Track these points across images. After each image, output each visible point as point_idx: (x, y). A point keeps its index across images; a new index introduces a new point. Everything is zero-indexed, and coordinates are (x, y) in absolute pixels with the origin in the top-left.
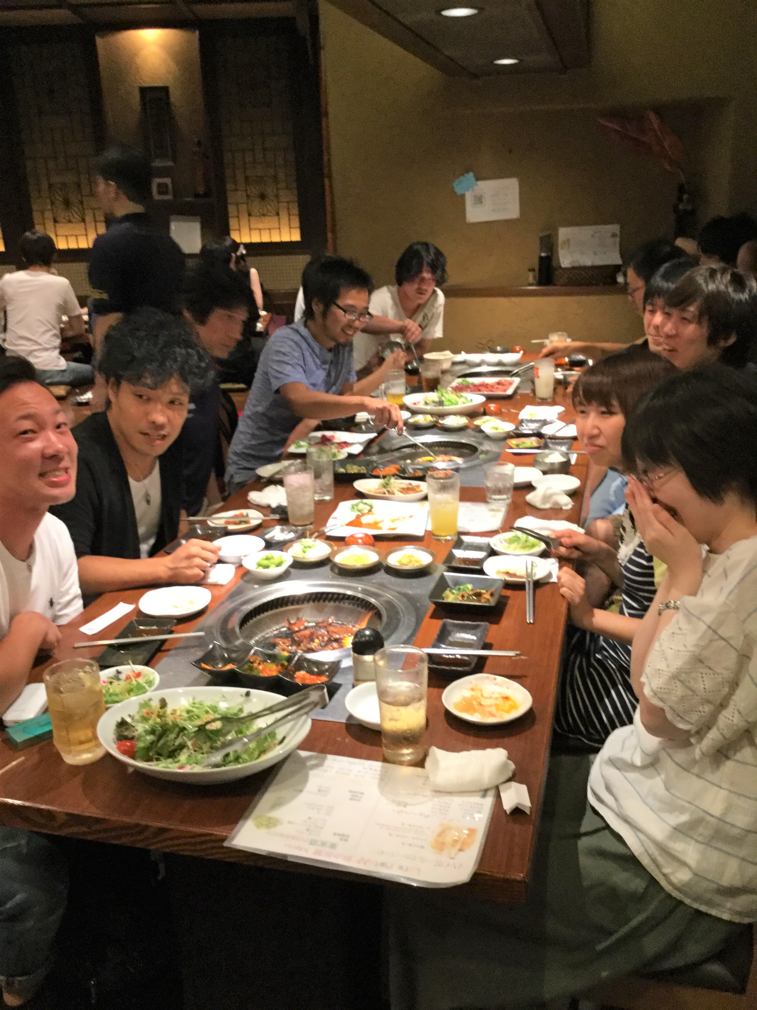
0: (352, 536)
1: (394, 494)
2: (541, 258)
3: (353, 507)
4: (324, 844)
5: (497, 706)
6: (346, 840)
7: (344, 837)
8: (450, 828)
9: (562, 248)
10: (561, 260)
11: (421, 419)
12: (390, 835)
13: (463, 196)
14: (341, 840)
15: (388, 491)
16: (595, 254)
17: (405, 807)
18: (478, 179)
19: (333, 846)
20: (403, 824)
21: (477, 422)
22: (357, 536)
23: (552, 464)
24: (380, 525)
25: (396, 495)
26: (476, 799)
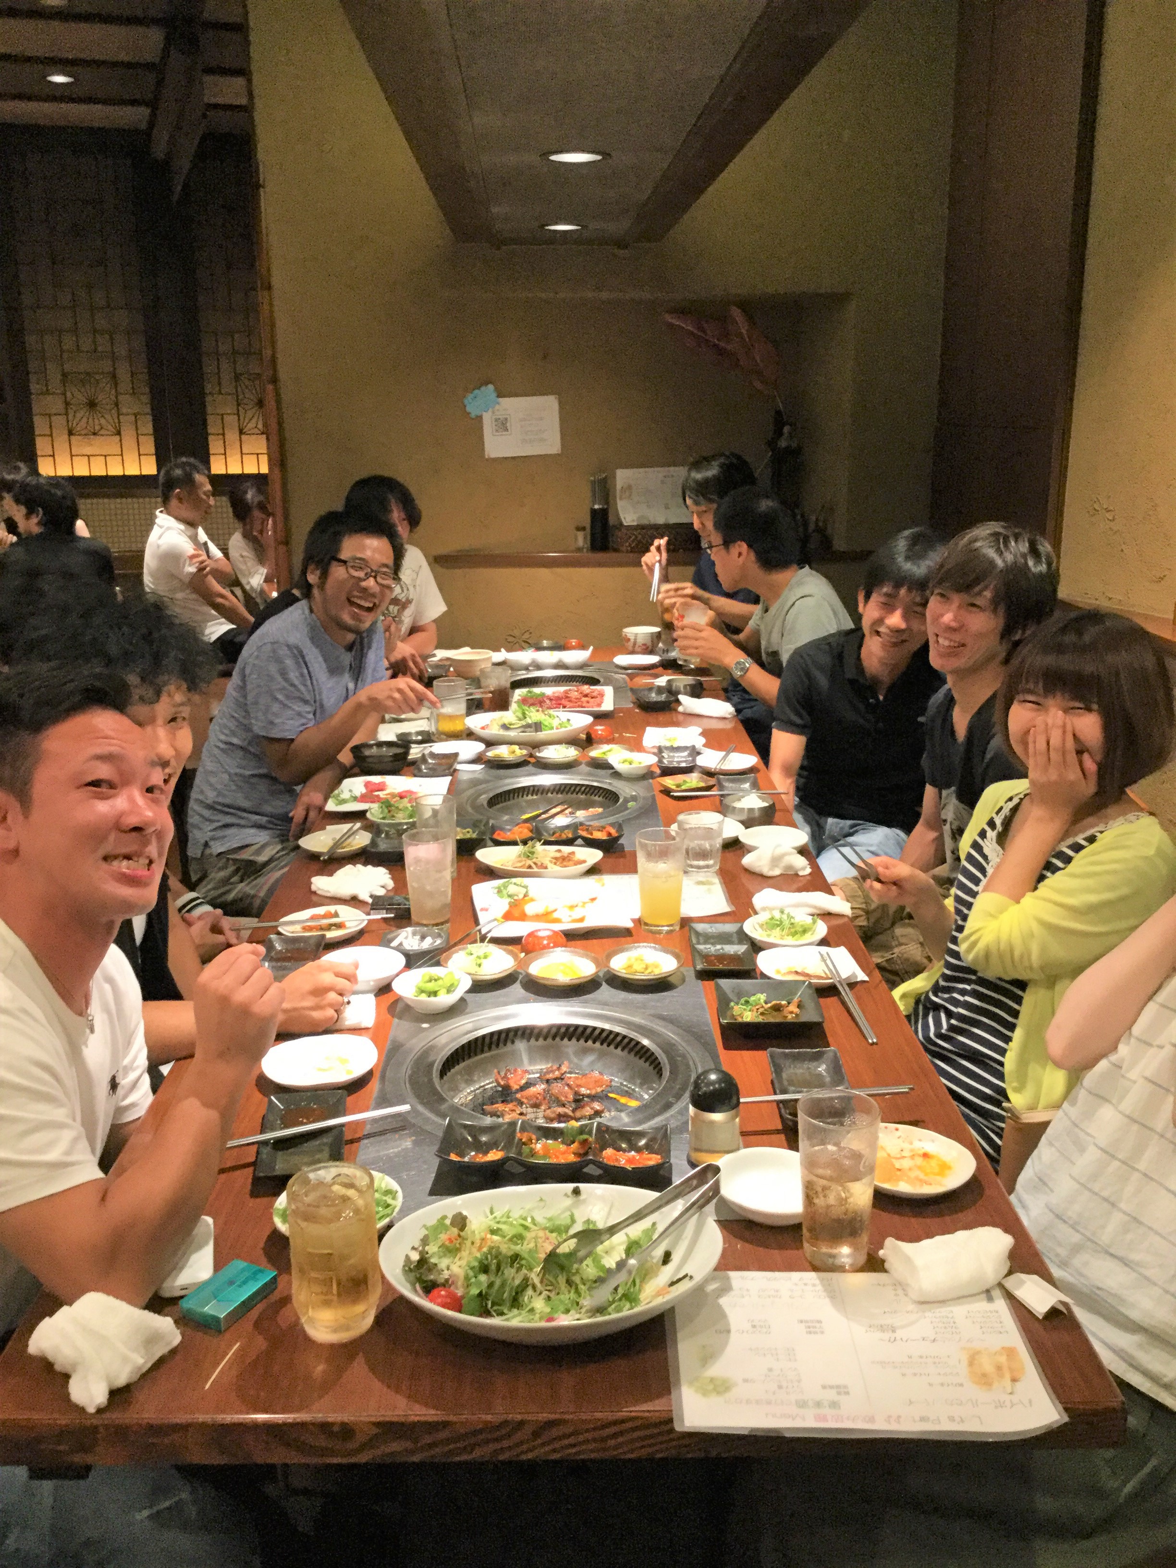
0: (531, 935)
1: (546, 868)
2: (594, 512)
3: (499, 892)
4: (818, 1404)
5: (919, 1168)
6: (847, 1393)
7: (842, 1390)
8: (978, 1353)
9: (621, 499)
10: (622, 516)
11: (503, 752)
12: (904, 1375)
13: (480, 418)
14: (839, 1393)
15: (535, 864)
16: (667, 507)
17: (894, 1331)
18: (500, 395)
19: (834, 1405)
20: (910, 1357)
21: (595, 753)
22: (541, 934)
23: (751, 810)
24: (555, 915)
25: (549, 869)
26: (982, 1305)
